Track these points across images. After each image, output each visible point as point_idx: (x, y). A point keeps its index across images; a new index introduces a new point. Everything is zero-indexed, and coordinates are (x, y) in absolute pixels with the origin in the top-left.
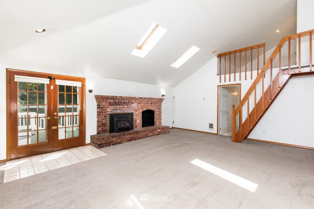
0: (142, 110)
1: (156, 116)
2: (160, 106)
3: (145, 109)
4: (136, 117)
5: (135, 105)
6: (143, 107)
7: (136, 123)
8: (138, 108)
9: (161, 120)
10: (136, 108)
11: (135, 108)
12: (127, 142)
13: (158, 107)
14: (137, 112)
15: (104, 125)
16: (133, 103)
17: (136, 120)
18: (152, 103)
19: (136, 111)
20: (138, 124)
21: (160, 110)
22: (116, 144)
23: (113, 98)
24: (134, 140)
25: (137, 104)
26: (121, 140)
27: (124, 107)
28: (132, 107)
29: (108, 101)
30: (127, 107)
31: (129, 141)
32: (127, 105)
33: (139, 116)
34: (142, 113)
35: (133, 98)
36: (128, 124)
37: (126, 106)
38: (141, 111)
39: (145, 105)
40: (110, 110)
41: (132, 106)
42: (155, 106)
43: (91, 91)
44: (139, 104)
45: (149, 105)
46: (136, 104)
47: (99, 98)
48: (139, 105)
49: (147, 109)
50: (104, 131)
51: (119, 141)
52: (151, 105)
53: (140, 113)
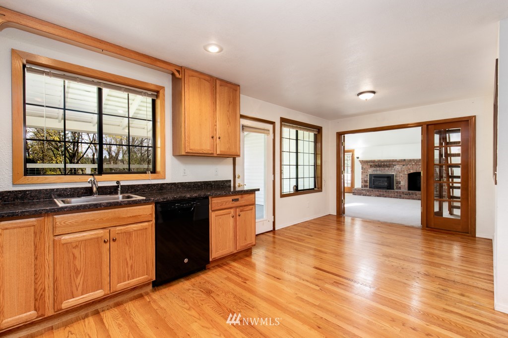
0: (408, 172)
3: (412, 171)
4: (400, 178)
5: (398, 167)
6: (409, 169)
7: (400, 185)
8: (403, 170)
10: (400, 170)
11: (398, 170)
14: (401, 174)
15: (366, 182)
16: (396, 165)
17: (399, 182)
19: (400, 173)
20: (402, 185)
22: (365, 195)
23: (373, 162)
25: (401, 166)
27: (385, 169)
28: (395, 169)
29: (369, 164)
30: (388, 169)
31: (378, 196)
32: (389, 167)
33: (403, 178)
34: (407, 176)
35: (393, 161)
38: (406, 173)
39: (413, 167)
40: (371, 171)
43: (358, 158)
44: (403, 165)
45: (420, 168)
46: (399, 165)
47: (363, 162)
48: (404, 167)
49: (415, 171)
50: (366, 186)
51: (368, 194)
53: (405, 174)
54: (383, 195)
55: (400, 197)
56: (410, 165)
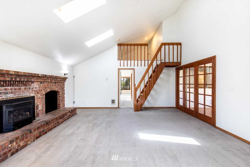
0: (45, 91)
1: (59, 98)
2: (63, 86)
3: (48, 90)
4: (38, 101)
5: (36, 85)
6: (46, 88)
7: (38, 110)
8: (40, 89)
9: (64, 101)
10: (38, 89)
11: (36, 89)
12: (34, 140)
13: (62, 87)
14: (39, 95)
16: (33, 82)
17: (37, 106)
18: (55, 83)
19: (38, 93)
20: (40, 111)
21: (63, 90)
22: (17, 151)
24: (43, 134)
25: (39, 83)
26: (25, 142)
27: (20, 89)
28: (32, 89)
30: (25, 89)
31: (37, 138)
32: (25, 85)
33: (41, 100)
34: (44, 96)
36: (28, 113)
37: (24, 87)
38: (44, 93)
39: (48, 85)
41: (32, 87)
42: (59, 86)
44: (41, 83)
45: (53, 85)
46: (37, 83)
48: (42, 85)
49: (50, 90)
51: (22, 144)
52: (55, 85)
53: (43, 95)
54: (44, 131)
55: (58, 124)
56: (46, 82)
